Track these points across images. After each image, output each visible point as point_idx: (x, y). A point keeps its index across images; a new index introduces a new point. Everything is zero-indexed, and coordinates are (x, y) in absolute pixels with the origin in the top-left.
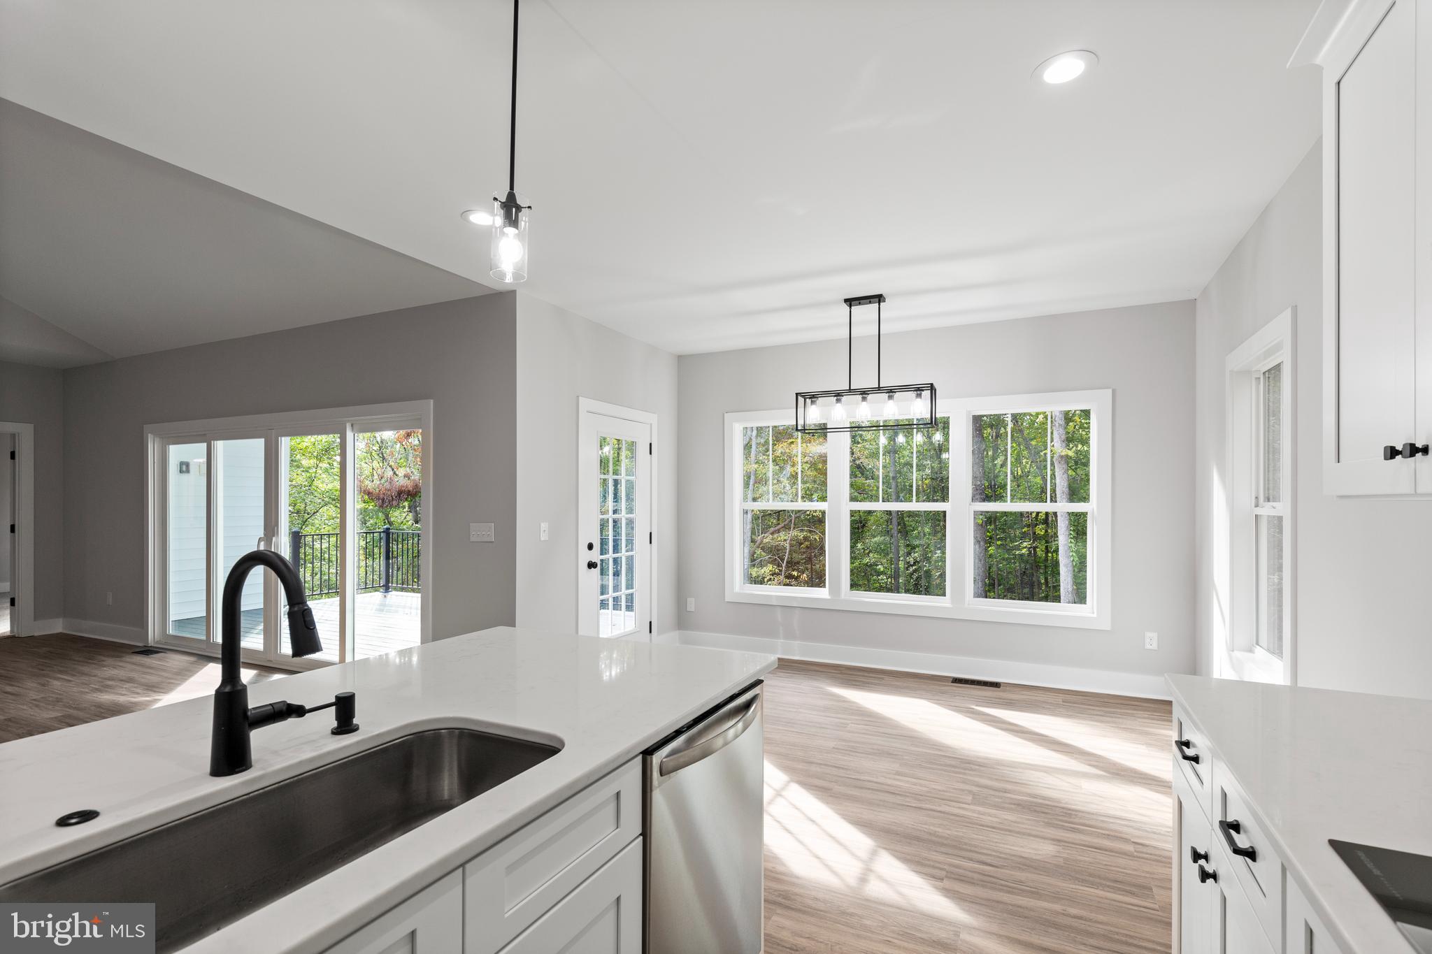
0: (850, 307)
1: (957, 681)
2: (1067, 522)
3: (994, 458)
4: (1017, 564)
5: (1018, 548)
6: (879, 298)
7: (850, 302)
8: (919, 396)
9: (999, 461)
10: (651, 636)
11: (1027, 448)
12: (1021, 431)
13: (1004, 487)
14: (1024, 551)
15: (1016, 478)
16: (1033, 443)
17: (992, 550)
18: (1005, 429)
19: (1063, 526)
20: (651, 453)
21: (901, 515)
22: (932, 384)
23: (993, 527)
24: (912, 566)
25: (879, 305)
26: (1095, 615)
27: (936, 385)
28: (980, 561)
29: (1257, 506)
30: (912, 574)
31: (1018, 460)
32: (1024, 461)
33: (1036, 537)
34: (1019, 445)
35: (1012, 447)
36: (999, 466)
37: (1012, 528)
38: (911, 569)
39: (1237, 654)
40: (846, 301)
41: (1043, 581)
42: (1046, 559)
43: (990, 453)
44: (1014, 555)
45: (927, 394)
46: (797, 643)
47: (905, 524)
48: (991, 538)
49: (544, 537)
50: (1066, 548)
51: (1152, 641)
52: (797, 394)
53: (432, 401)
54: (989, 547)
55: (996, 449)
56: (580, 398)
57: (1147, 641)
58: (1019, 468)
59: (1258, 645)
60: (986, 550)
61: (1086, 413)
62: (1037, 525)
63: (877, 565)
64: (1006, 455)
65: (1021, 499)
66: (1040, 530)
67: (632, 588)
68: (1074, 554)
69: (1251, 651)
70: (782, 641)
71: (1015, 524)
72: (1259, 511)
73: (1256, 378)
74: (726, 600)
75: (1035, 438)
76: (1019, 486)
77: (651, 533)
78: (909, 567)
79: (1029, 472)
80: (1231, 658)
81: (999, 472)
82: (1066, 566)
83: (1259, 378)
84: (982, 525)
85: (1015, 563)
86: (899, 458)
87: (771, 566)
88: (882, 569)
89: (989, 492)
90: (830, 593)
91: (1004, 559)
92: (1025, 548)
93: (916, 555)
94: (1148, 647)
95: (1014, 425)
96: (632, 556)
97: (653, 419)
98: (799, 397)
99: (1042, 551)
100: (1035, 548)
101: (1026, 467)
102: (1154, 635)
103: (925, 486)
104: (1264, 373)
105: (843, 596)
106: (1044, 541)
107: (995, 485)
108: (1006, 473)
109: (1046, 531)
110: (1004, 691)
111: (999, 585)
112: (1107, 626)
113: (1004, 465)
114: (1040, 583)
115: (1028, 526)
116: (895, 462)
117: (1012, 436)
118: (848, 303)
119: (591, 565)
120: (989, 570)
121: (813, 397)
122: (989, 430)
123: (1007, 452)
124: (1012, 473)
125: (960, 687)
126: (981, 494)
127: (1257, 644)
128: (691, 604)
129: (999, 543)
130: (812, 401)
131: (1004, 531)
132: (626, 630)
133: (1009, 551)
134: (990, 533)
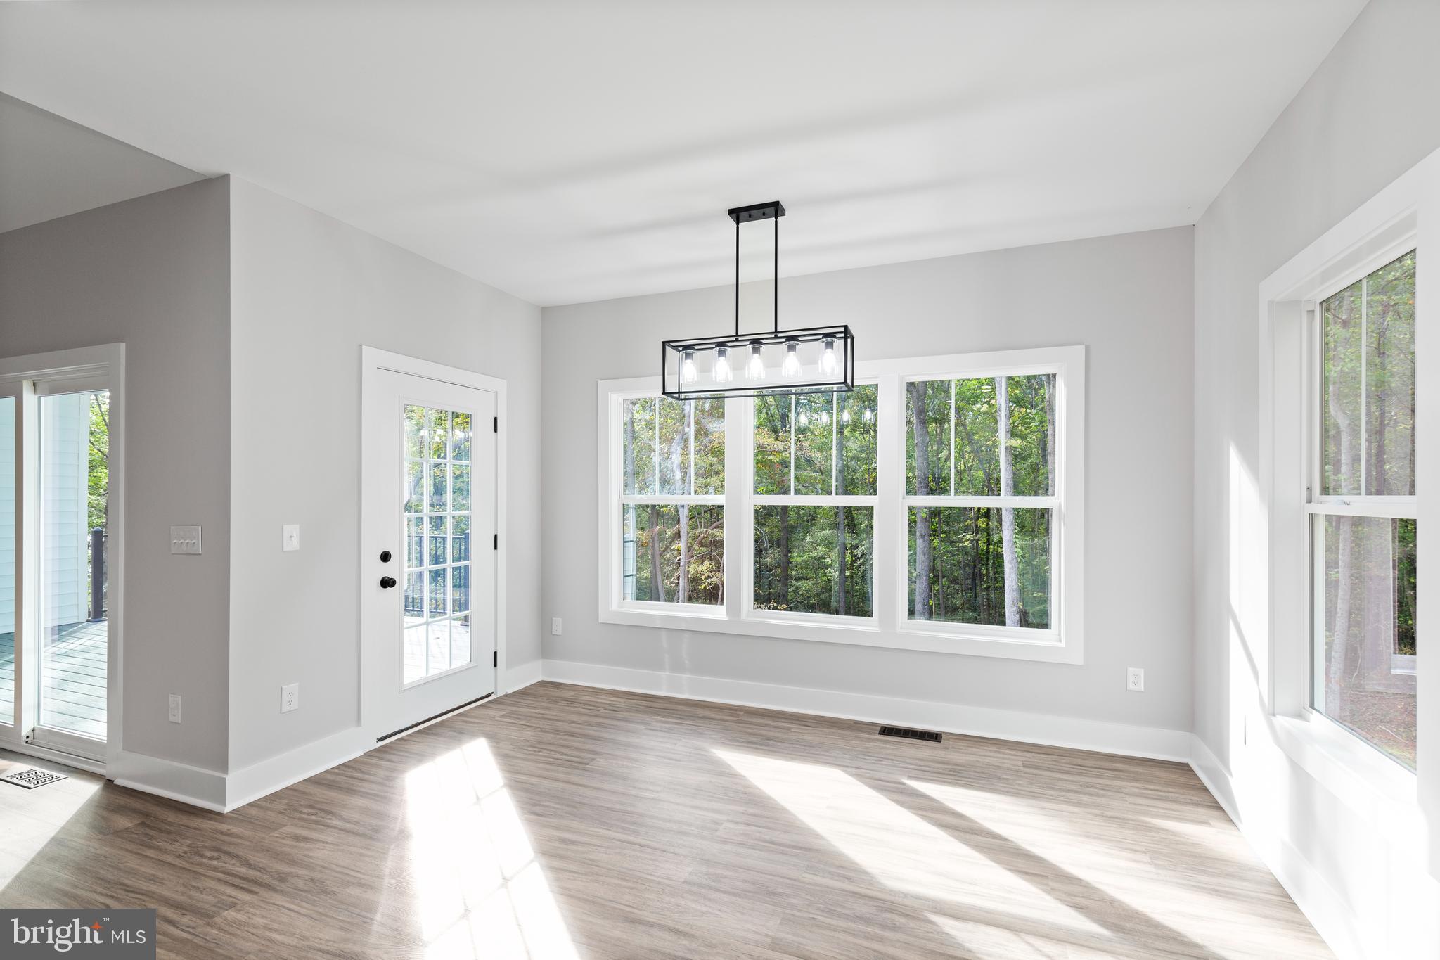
0: (738, 224)
1: (887, 731)
2: (1012, 517)
3: (938, 453)
4: (960, 556)
5: (961, 541)
6: (774, 209)
7: (738, 214)
8: (829, 345)
9: (943, 455)
10: (496, 672)
11: (971, 442)
12: (964, 425)
13: (947, 479)
14: (966, 544)
15: (958, 472)
16: (976, 437)
17: (936, 542)
18: (949, 423)
19: (1007, 520)
20: (496, 431)
21: (848, 510)
22: (846, 327)
23: (937, 519)
24: (859, 559)
25: (776, 219)
26: (1063, 645)
27: (851, 328)
28: (925, 555)
29: (1309, 501)
30: (860, 567)
31: (961, 455)
32: (967, 456)
33: (978, 530)
34: (962, 440)
35: (956, 442)
36: (943, 460)
37: (955, 520)
38: (859, 562)
39: (1280, 720)
40: (731, 212)
41: (984, 572)
42: (988, 552)
43: (935, 448)
44: (958, 547)
45: (839, 343)
46: (686, 676)
47: (852, 518)
48: (935, 531)
49: (292, 544)
50: (1011, 544)
51: (1137, 679)
52: (664, 343)
53: (123, 346)
54: (933, 540)
55: (940, 443)
56: (365, 348)
57: (1131, 679)
58: (962, 463)
59: (1314, 709)
60: (930, 543)
61: (1051, 378)
62: (978, 518)
63: (825, 558)
64: (950, 450)
65: (964, 492)
66: (982, 523)
67: (466, 609)
68: (1019, 550)
69: (1300, 716)
70: (668, 673)
71: (958, 517)
72: (1314, 508)
73: (1308, 311)
74: (600, 621)
75: (977, 433)
76: (962, 480)
77: (496, 536)
78: (856, 559)
79: (972, 466)
80: (1272, 727)
81: (943, 466)
82: (1010, 562)
83: (1313, 311)
84: (926, 519)
85: (958, 555)
86: (847, 452)
87: (708, 563)
88: (830, 562)
89: (933, 485)
90: (728, 613)
91: (947, 552)
92: (968, 540)
93: (863, 548)
94: (1131, 686)
95: (958, 419)
96: (466, 567)
97: (501, 385)
98: (668, 348)
99: (984, 543)
100: (977, 541)
101: (968, 460)
102: (1141, 672)
103: (871, 480)
104: (1321, 303)
105: (744, 616)
106: (986, 534)
107: (939, 478)
108: (950, 467)
109: (988, 524)
110: (946, 748)
111: (944, 577)
112: (1077, 658)
113: (948, 458)
114: (981, 575)
115: (971, 519)
116: (843, 455)
117: (956, 430)
118: (734, 215)
119: (387, 583)
120: (934, 562)
121: (688, 349)
122: (934, 425)
123: (950, 445)
124: (956, 467)
125: (890, 742)
126: (925, 487)
127: (1312, 706)
128: (558, 626)
129: (943, 536)
130: (686, 354)
131: (948, 524)
132: (452, 667)
133: (953, 543)
134: (934, 526)
